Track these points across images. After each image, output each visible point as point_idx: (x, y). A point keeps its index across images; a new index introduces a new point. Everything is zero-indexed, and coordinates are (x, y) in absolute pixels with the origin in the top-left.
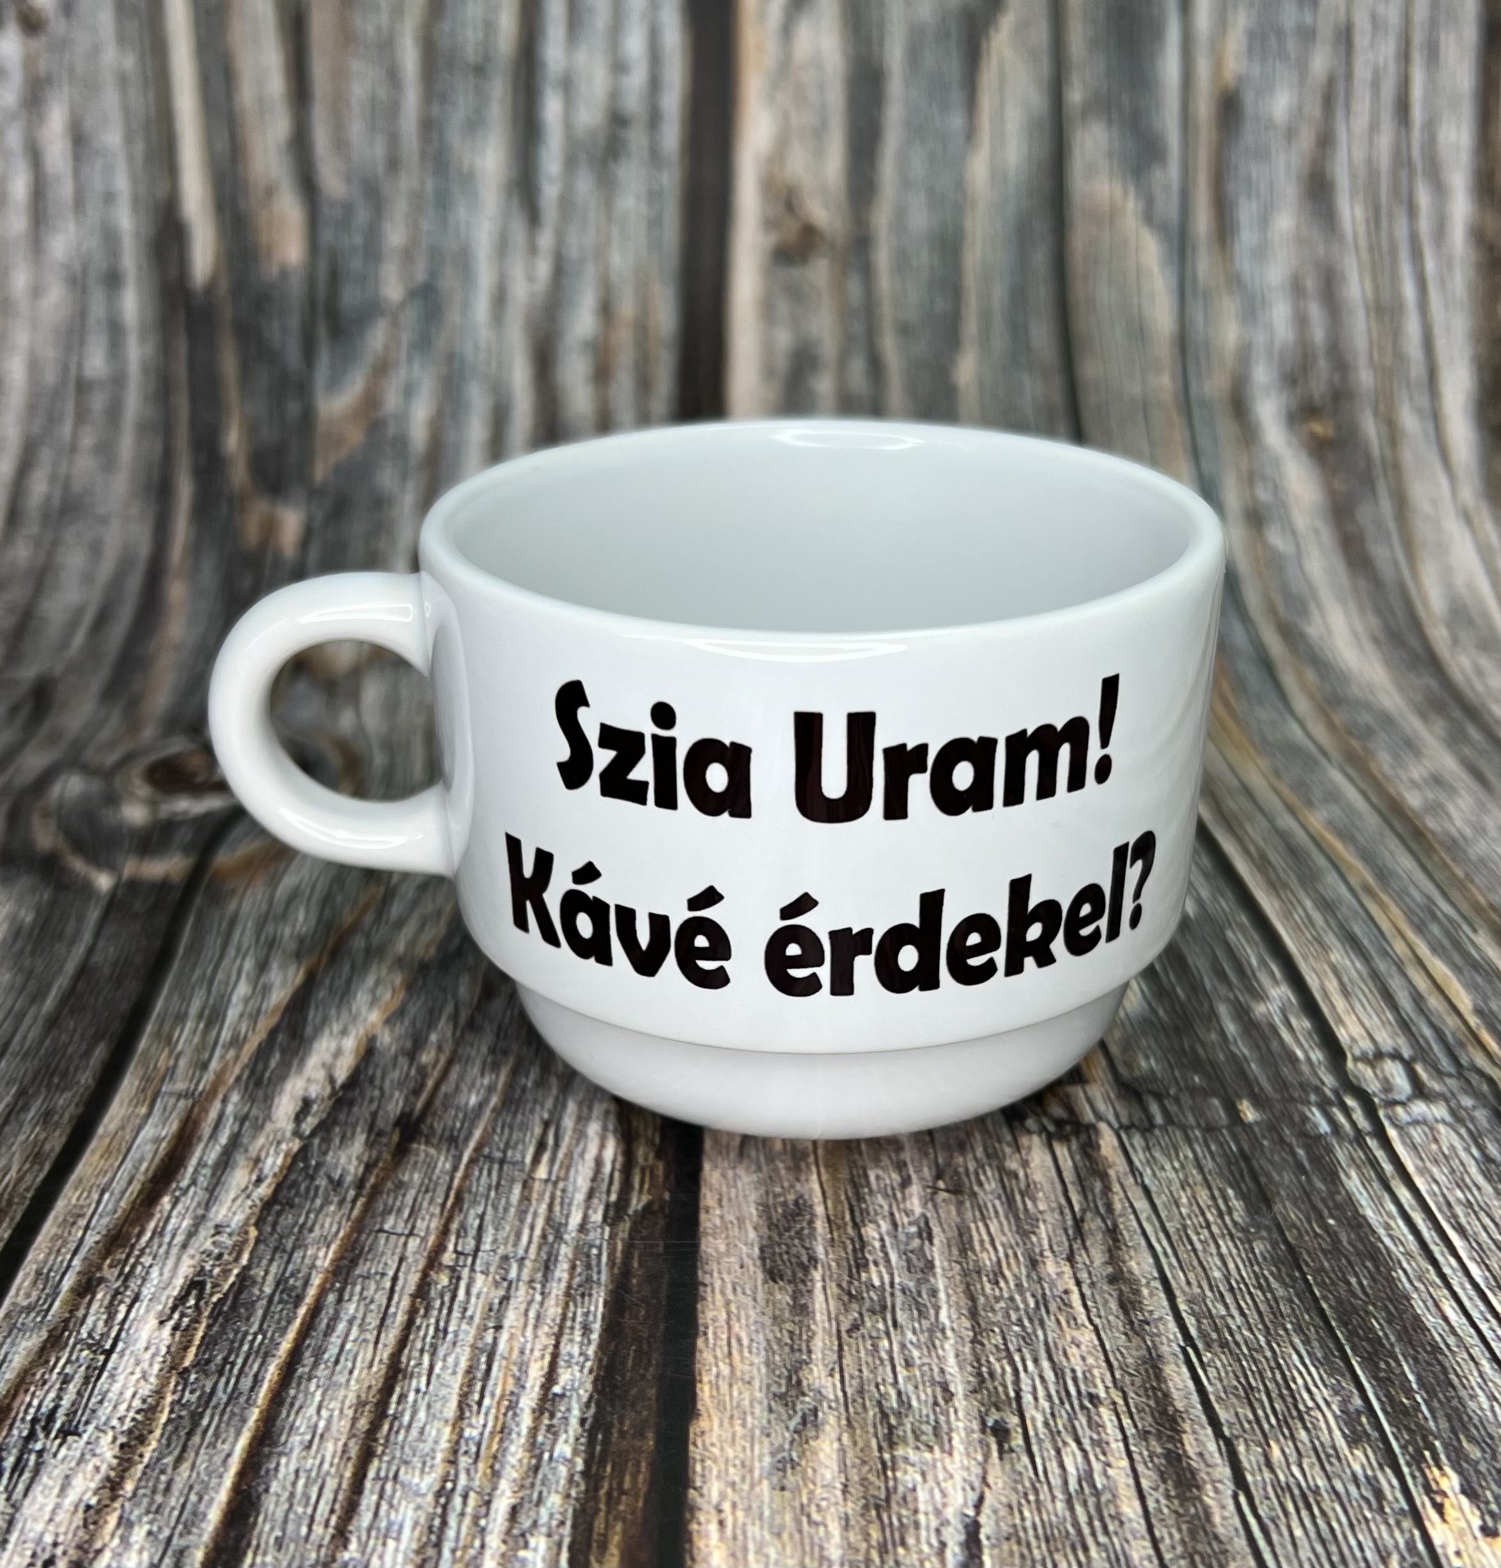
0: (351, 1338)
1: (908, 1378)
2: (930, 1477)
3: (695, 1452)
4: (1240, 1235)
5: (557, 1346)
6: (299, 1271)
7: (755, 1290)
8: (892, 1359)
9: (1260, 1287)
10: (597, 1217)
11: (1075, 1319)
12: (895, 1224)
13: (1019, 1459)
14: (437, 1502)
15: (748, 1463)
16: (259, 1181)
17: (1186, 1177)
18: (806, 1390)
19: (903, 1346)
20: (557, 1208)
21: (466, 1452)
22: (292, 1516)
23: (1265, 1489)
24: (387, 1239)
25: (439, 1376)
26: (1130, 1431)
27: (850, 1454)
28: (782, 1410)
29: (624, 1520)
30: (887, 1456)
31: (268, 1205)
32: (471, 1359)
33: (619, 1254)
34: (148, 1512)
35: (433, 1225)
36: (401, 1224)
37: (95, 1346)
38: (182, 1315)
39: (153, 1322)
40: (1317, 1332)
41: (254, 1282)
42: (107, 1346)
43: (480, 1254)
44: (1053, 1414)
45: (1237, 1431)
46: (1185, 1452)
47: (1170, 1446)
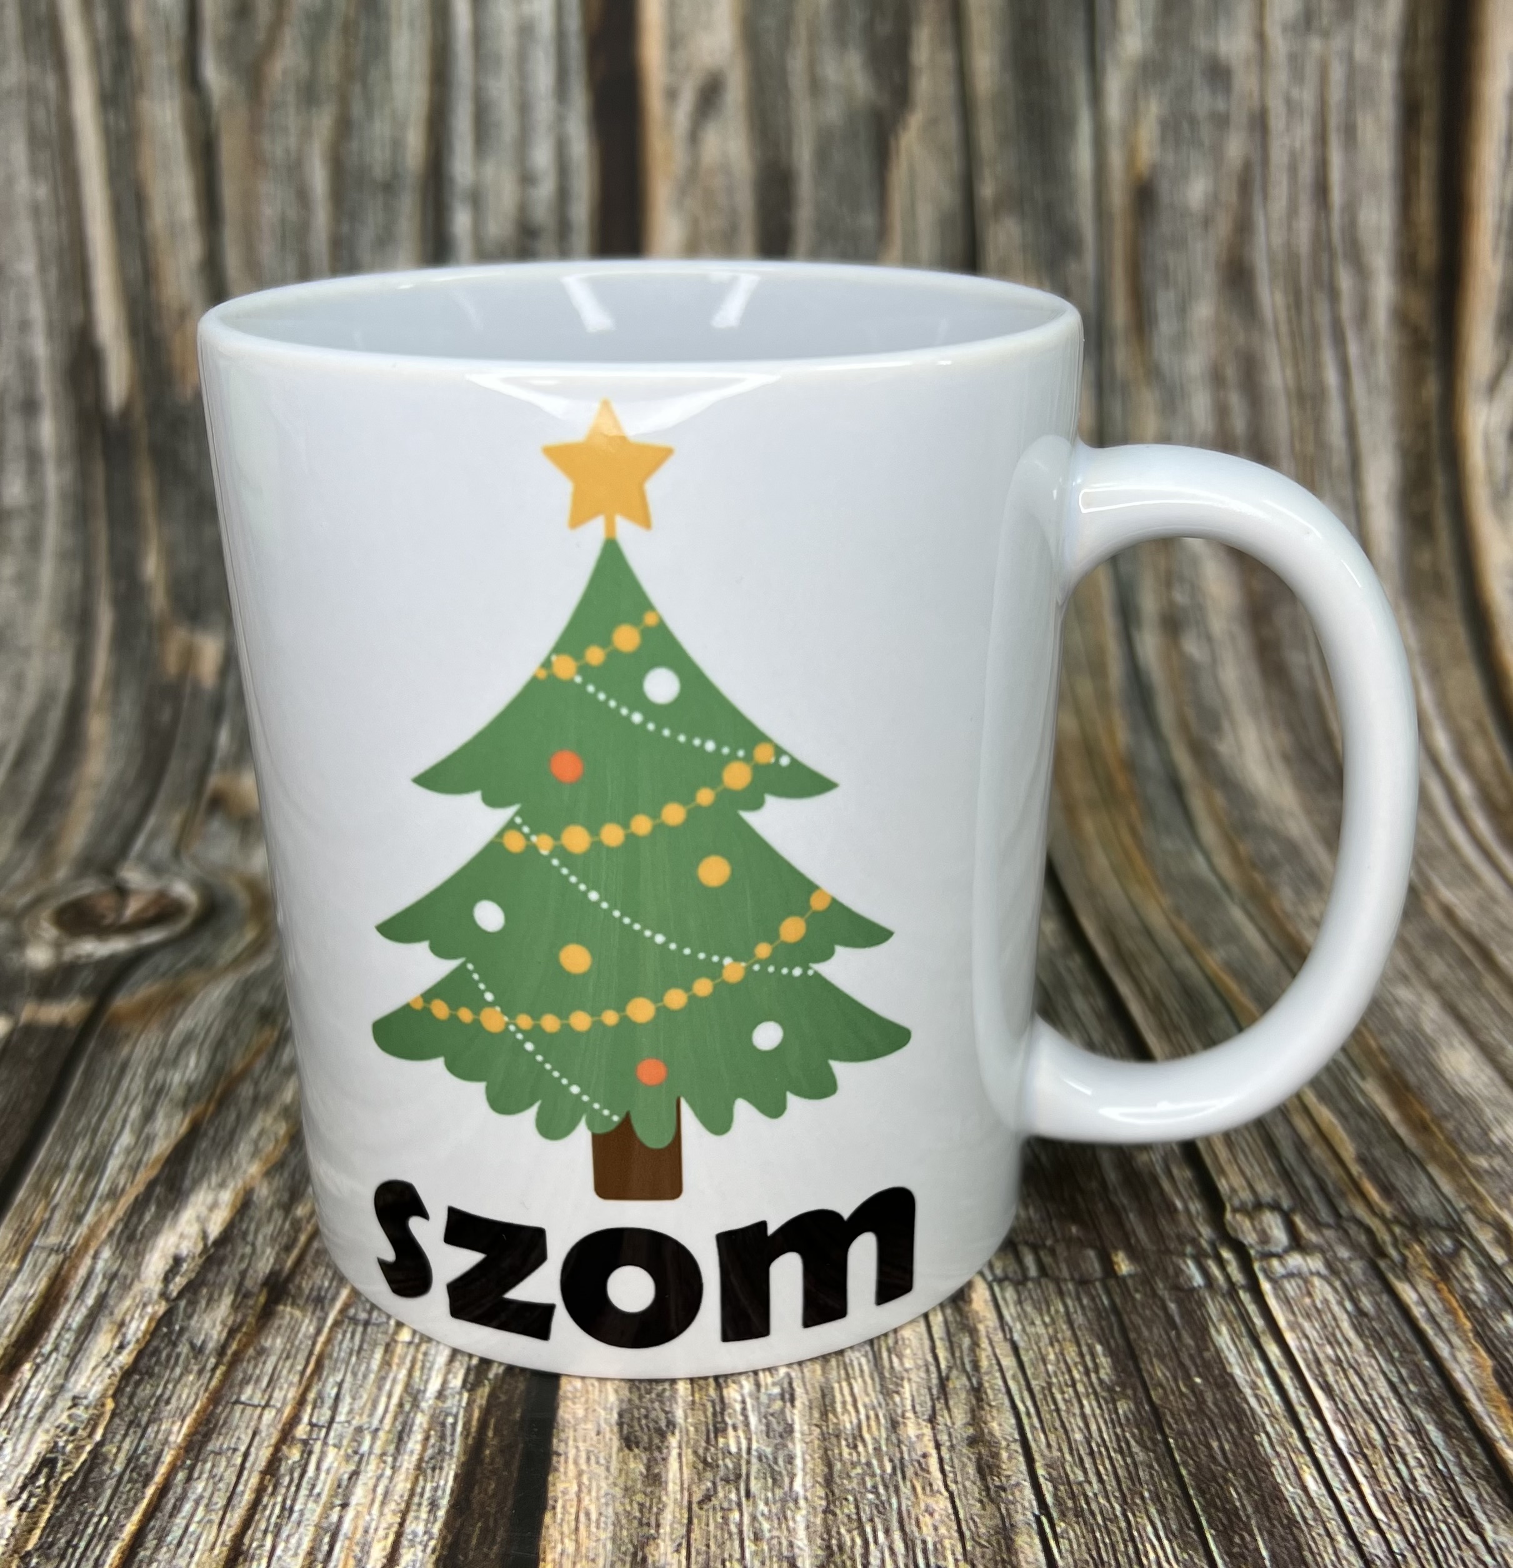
0: (197, 1518)
1: (756, 1554)
4: (1104, 1394)
5: (402, 1525)
6: (151, 1448)
7: (608, 1460)
8: (741, 1532)
9: (1120, 1451)
10: (456, 1382)
11: (931, 1485)
12: (758, 1385)
16: (121, 1347)
17: (1056, 1332)
19: (754, 1519)
20: (417, 1374)
24: (243, 1411)
25: (280, 1558)
31: (127, 1374)
32: (314, 1540)
33: (474, 1423)
35: (290, 1395)
36: (259, 1394)
38: (31, 1495)
40: (1174, 1502)
41: (106, 1460)
43: (335, 1426)
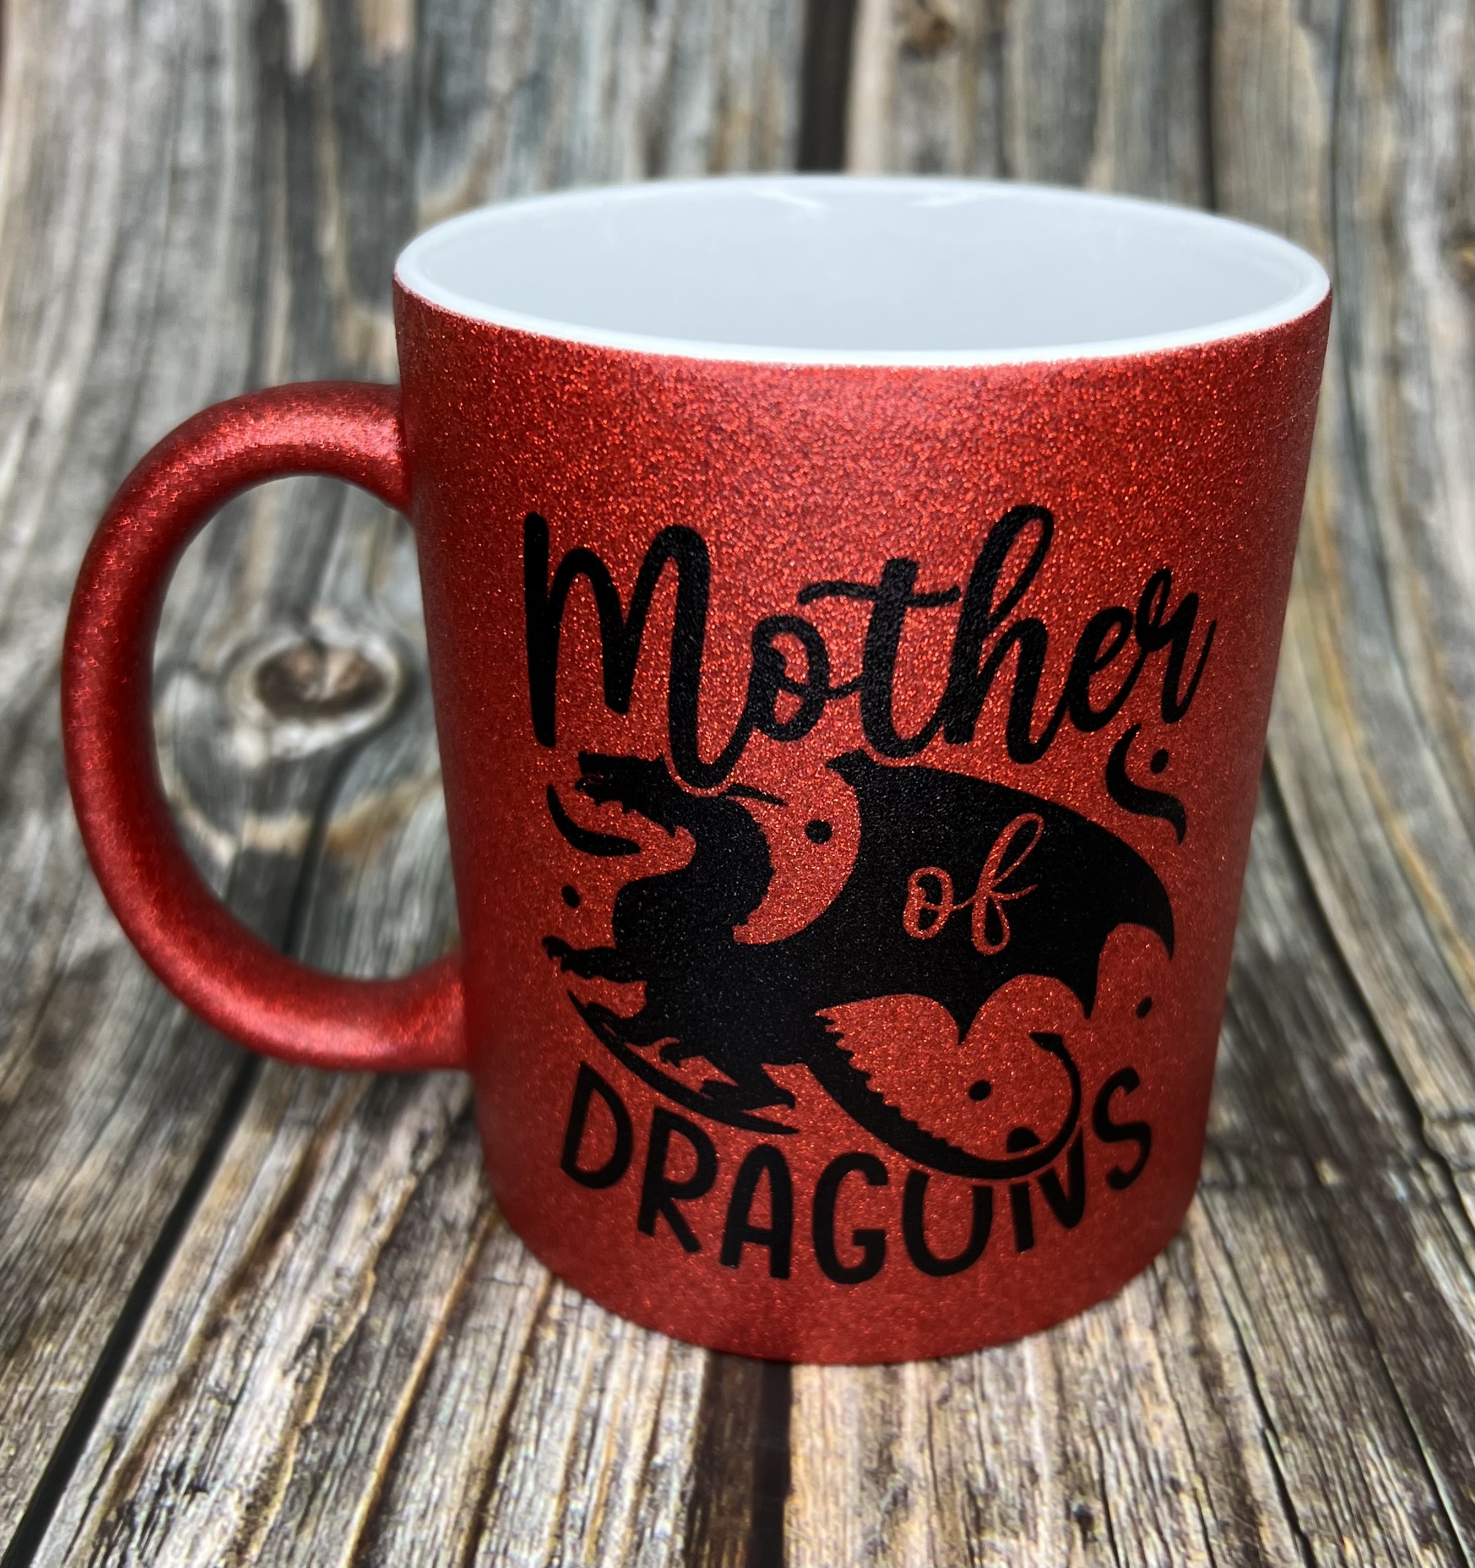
0: (463, 1399)
1: (998, 1457)
3: (790, 1532)
4: (1318, 1307)
5: (658, 1413)
6: (414, 1322)
8: (979, 1435)
9: (1337, 1366)
11: (1158, 1395)
13: (1102, 1549)
15: (840, 1544)
18: (896, 1465)
19: (991, 1422)
21: (572, 1527)
24: (498, 1289)
25: (546, 1443)
26: (1210, 1522)
27: (939, 1539)
28: (873, 1488)
30: (974, 1542)
31: (385, 1248)
32: (576, 1425)
35: (542, 1275)
37: (221, 1396)
38: (305, 1366)
39: (275, 1372)
40: (1391, 1419)
41: (372, 1333)
42: (234, 1396)
44: (1135, 1500)
45: (1313, 1526)
46: (1262, 1545)
47: (1247, 1539)
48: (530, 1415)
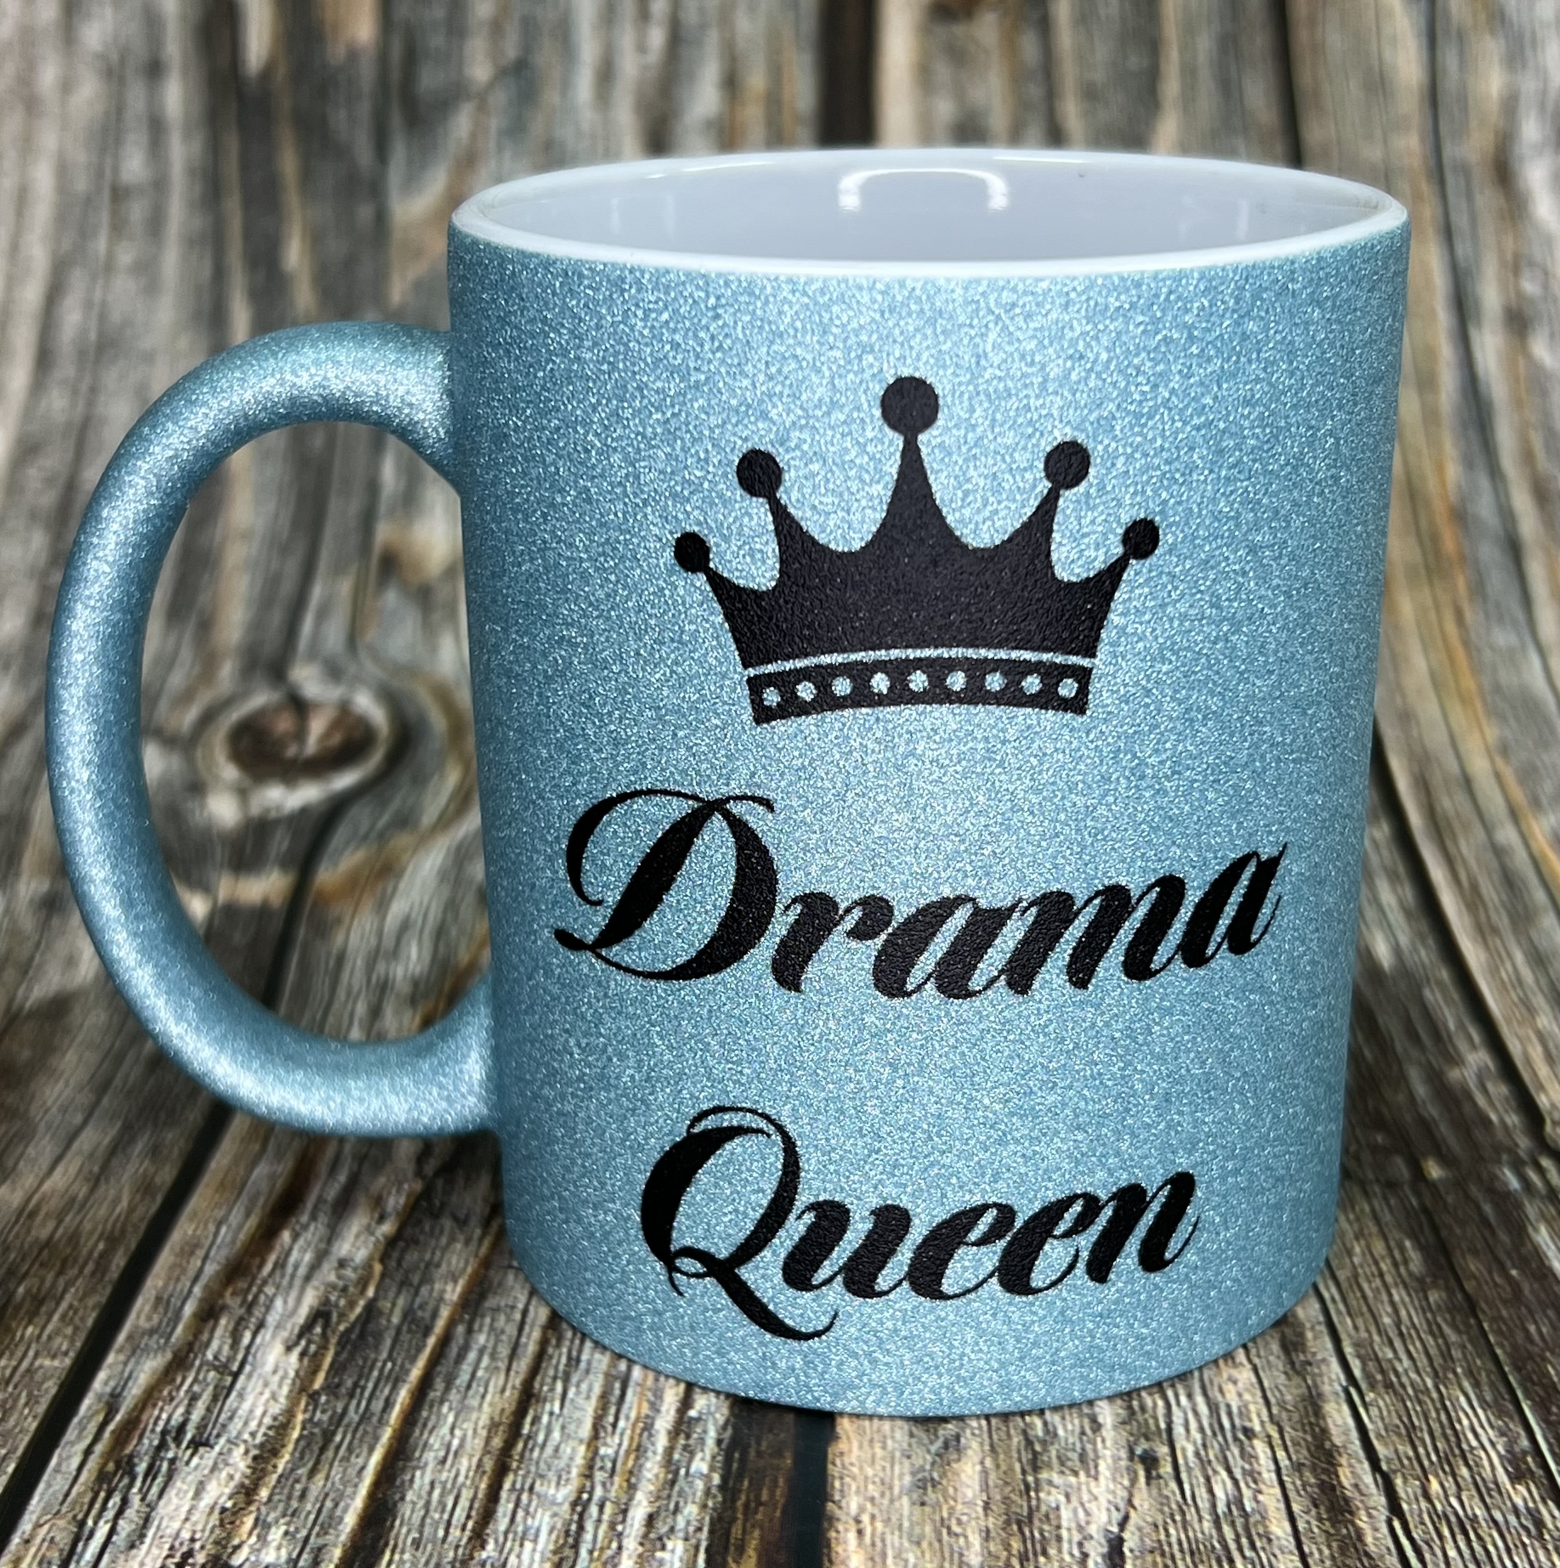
0: (482, 1366)
2: (1074, 1498)
3: (833, 1470)
4: (1415, 1283)
6: (427, 1303)
9: (1431, 1333)
13: (1167, 1485)
14: (573, 1510)
15: (887, 1480)
16: (382, 1219)
17: (1361, 1228)
21: (603, 1468)
22: (428, 1521)
23: (1420, 1516)
25: (572, 1401)
26: (1284, 1462)
27: (993, 1477)
28: (923, 1435)
29: (762, 1528)
30: (1030, 1479)
31: (392, 1242)
32: (605, 1385)
34: (284, 1515)
37: (222, 1369)
38: (309, 1342)
39: (278, 1348)
40: (1489, 1376)
41: (381, 1313)
42: (235, 1368)
44: (1204, 1445)
45: (1394, 1466)
46: (1340, 1483)
47: (1324, 1477)
48: (555, 1378)
